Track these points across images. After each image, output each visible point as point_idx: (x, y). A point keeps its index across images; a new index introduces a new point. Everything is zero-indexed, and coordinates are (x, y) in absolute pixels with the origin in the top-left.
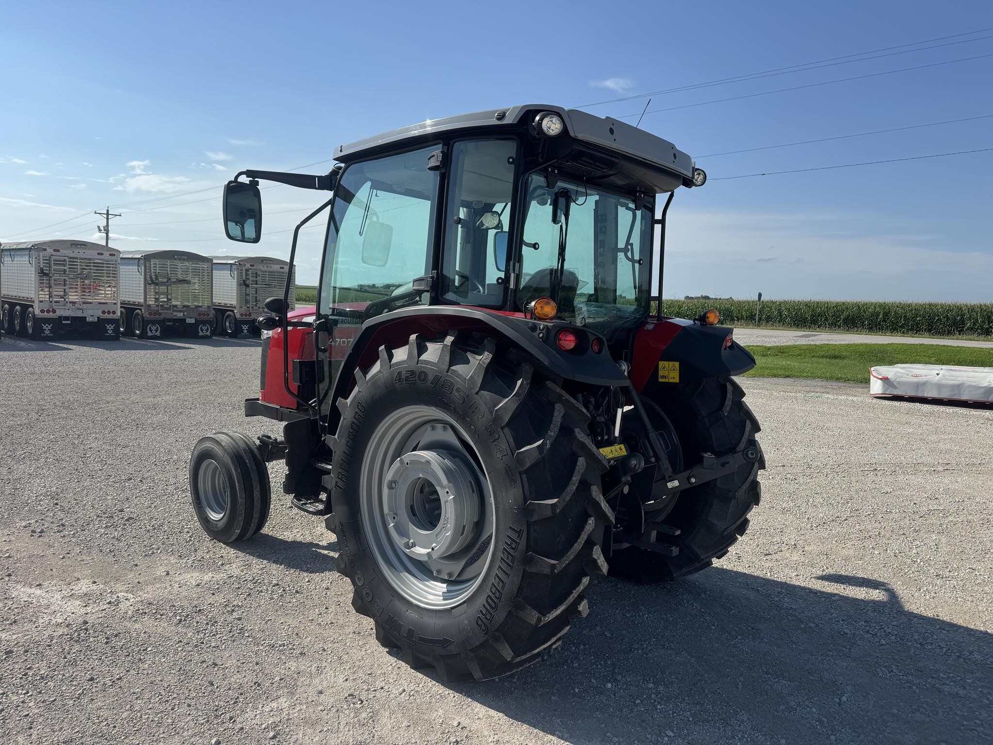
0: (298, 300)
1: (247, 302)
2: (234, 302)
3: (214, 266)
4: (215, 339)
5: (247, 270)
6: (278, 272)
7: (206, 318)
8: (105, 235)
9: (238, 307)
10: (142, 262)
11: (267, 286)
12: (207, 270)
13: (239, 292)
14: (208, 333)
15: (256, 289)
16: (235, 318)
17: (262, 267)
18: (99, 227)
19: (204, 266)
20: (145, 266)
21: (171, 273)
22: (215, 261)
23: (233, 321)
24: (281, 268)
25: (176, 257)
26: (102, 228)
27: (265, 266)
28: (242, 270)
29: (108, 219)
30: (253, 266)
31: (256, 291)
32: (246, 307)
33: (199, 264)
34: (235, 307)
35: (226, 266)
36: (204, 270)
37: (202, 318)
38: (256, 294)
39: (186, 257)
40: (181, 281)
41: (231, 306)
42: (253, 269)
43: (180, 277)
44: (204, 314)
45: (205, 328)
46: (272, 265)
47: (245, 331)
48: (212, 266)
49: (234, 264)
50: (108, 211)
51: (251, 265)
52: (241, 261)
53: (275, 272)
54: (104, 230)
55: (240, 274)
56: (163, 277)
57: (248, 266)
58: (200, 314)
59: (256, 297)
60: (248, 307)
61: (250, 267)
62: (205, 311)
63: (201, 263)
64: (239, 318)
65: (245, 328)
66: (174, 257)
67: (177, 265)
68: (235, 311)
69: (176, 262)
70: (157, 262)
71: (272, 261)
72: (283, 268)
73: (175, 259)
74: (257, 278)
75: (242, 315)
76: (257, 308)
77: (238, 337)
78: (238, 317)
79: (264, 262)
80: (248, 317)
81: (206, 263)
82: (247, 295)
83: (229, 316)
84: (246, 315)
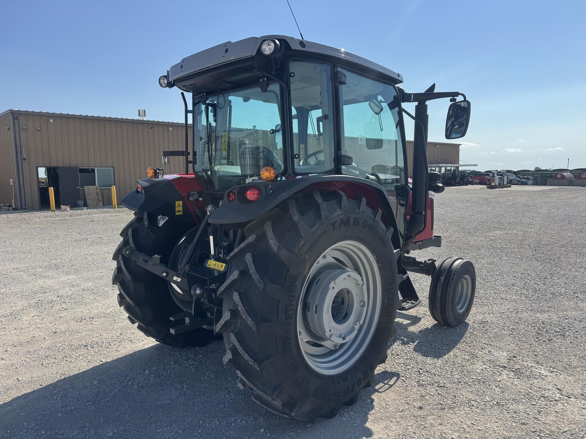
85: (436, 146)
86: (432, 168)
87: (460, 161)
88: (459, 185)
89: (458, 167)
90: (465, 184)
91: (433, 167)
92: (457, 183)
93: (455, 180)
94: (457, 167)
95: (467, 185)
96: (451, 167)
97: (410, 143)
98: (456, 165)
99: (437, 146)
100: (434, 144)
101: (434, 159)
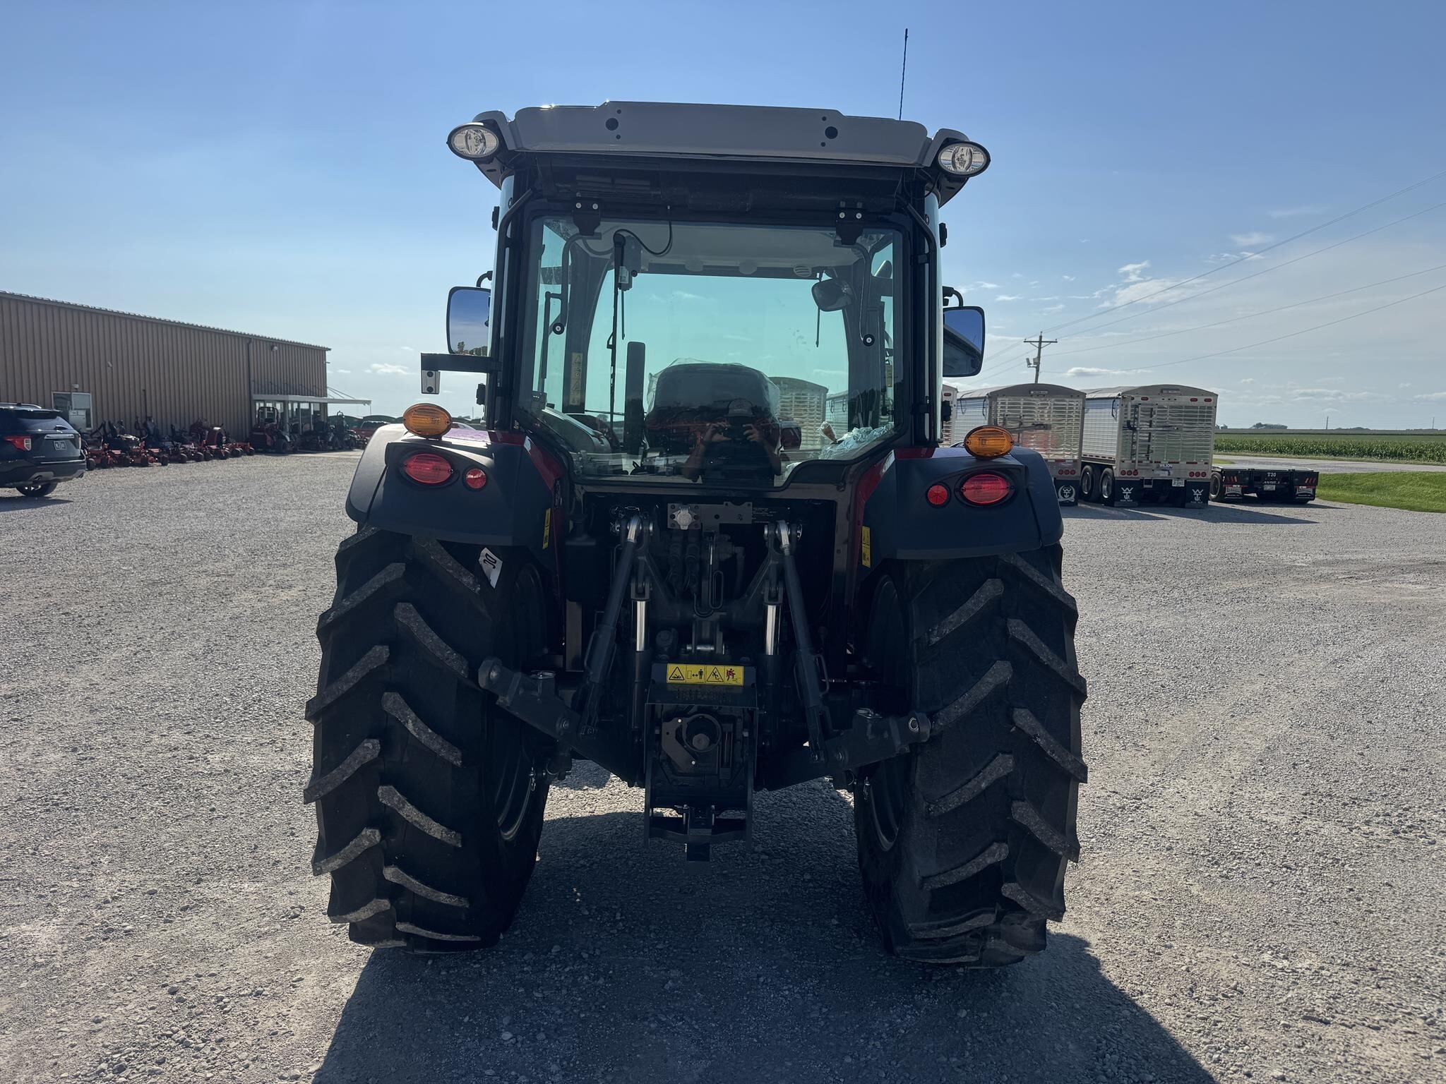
0: (1218, 448)
1: (1133, 454)
2: (1114, 455)
3: (1087, 403)
4: (1082, 508)
5: (1137, 406)
6: (1187, 407)
7: (1069, 477)
8: (1035, 369)
9: (1118, 462)
10: (988, 401)
11: (1165, 429)
12: (1077, 408)
13: (1121, 439)
14: (1072, 499)
15: (1150, 434)
16: (1113, 478)
17: (1164, 402)
18: (1028, 360)
19: (1072, 403)
20: (990, 407)
21: (1024, 416)
22: (1088, 396)
23: (1111, 482)
24: (1192, 400)
25: (1032, 392)
26: (1032, 362)
27: (1166, 399)
28: (1126, 406)
29: (1040, 348)
30: (1147, 399)
31: (1150, 437)
32: (1131, 462)
33: (1065, 401)
34: (1114, 462)
35: (1103, 402)
36: (1072, 408)
37: (1065, 477)
38: (1149, 441)
39: (1046, 392)
40: (1037, 425)
41: (1111, 460)
42: (1147, 405)
43: (1037, 419)
44: (1067, 472)
45: (1067, 491)
46: (1176, 397)
47: (1127, 497)
48: (1084, 402)
49: (1117, 398)
50: (1041, 337)
51: (1143, 399)
52: (1127, 392)
53: (1181, 407)
54: (1035, 363)
55: (1124, 413)
56: (1013, 420)
57: (1138, 400)
58: (1061, 472)
59: (1149, 445)
60: (1134, 462)
61: (1142, 402)
62: (1070, 467)
63: (1067, 400)
64: (1120, 477)
65: (1127, 492)
66: (1030, 393)
67: (1034, 404)
68: (1114, 468)
69: (1032, 399)
70: (1007, 400)
71: (1178, 390)
72: (1196, 400)
73: (1032, 396)
74: (1151, 417)
75: (1123, 473)
76: (1149, 462)
77: (1115, 505)
78: (1118, 476)
79: (1164, 392)
80: (1132, 475)
81: (1075, 398)
82: (1134, 443)
83: (1106, 474)
84: (1129, 473)
85: (272, 348)
86: (265, 404)
87: (328, 390)
88: (336, 448)
89: (324, 406)
90: (348, 447)
91: (269, 402)
92: (330, 444)
93: (324, 436)
94: (322, 405)
95: (350, 449)
96: (310, 403)
97: (205, 334)
98: (322, 400)
99: (276, 348)
100: (268, 343)
101: (269, 381)
